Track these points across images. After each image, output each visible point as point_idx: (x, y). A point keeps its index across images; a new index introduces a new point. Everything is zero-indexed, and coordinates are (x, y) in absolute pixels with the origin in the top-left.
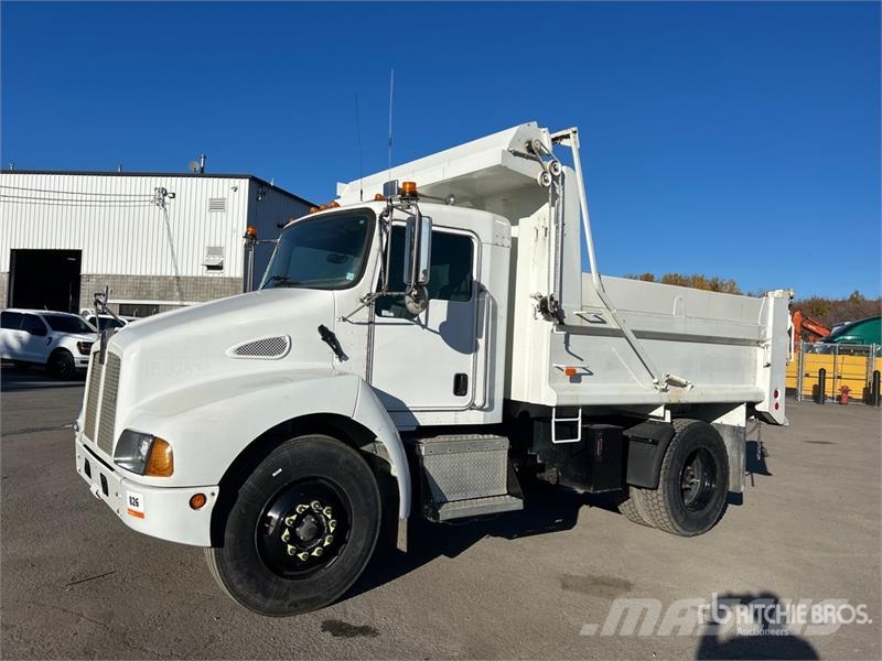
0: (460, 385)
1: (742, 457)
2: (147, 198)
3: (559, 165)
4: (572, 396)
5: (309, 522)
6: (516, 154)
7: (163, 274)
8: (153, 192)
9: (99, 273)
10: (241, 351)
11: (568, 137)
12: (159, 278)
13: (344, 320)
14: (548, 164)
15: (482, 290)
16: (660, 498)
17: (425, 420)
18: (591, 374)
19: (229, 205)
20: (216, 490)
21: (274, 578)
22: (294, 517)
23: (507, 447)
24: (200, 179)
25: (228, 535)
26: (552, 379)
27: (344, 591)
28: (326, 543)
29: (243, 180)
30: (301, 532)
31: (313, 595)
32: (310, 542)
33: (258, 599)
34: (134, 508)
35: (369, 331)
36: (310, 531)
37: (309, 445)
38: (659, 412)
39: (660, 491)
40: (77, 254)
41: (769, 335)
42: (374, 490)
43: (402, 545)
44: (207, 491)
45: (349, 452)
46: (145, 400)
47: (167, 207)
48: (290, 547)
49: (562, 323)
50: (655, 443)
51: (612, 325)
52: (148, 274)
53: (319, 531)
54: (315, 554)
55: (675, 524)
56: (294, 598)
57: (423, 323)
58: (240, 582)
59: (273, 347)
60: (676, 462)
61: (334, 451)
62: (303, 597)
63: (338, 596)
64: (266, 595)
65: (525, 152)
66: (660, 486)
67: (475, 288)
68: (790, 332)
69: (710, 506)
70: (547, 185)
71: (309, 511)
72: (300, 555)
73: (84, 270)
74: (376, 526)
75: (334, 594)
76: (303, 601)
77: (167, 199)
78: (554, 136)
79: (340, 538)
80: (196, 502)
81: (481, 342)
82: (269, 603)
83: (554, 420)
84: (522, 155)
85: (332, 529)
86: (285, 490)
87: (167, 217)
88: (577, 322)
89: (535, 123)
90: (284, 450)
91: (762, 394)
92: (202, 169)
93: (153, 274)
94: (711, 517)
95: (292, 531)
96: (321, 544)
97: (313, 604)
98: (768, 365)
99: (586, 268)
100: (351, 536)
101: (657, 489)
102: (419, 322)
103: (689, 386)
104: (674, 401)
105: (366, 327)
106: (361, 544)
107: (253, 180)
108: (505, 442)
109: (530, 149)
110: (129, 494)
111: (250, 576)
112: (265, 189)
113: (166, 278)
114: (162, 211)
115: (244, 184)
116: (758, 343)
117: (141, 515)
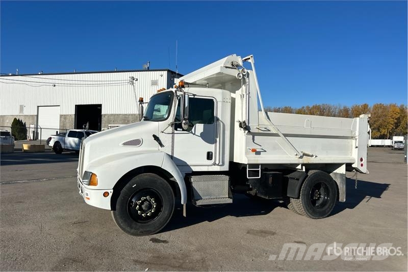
0: (209, 156)
1: (344, 187)
2: (127, 81)
3: (246, 70)
4: (255, 160)
5: (146, 203)
6: (227, 67)
7: (134, 113)
8: (129, 79)
9: (109, 113)
10: (125, 144)
11: (249, 58)
12: (132, 115)
13: (163, 132)
14: (241, 70)
15: (218, 119)
16: (301, 202)
17: (195, 169)
18: (265, 151)
19: (159, 83)
20: (112, 191)
21: (134, 222)
22: (140, 201)
23: (228, 179)
24: (147, 72)
25: (117, 207)
26: (247, 153)
27: (161, 229)
28: (153, 211)
29: (165, 72)
30: (143, 206)
31: (148, 229)
32: (147, 211)
33: (128, 229)
34: (87, 197)
35: (172, 136)
36: (146, 206)
37: (146, 177)
38: (299, 167)
39: (300, 200)
40: (100, 106)
41: (357, 134)
42: (171, 193)
43: (185, 215)
44: (109, 191)
45: (161, 179)
46: (92, 161)
47: (134, 84)
48: (139, 212)
49: (249, 132)
50: (298, 179)
51: (273, 131)
52: (128, 113)
53: (150, 207)
54: (148, 214)
55: (308, 213)
56: (141, 230)
57: (194, 133)
58: (122, 223)
59: (136, 142)
60: (308, 188)
61: (156, 179)
62: (145, 230)
63: (158, 231)
64: (131, 228)
65: (231, 66)
66: (300, 197)
67: (215, 119)
68: (369, 133)
69: (326, 207)
70: (240, 78)
71: (146, 200)
72: (143, 215)
73: (103, 113)
74: (173, 206)
75: (157, 230)
76: (145, 231)
77: (134, 81)
78: (243, 59)
79: (158, 210)
80: (106, 195)
81: (218, 139)
82: (133, 231)
83: (248, 169)
84: (230, 68)
85: (155, 206)
86: (137, 192)
87: (134, 89)
88: (257, 131)
89: (235, 55)
90: (137, 178)
91: (354, 160)
92: (148, 67)
93: (130, 113)
94: (327, 211)
95: (140, 206)
96: (151, 212)
97: (148, 233)
98: (357, 147)
99: (260, 110)
100: (163, 209)
101: (299, 198)
102: (192, 133)
103: (314, 156)
104: (305, 162)
105: (171, 135)
106: (167, 212)
107: (169, 71)
108: (227, 178)
109: (233, 65)
110: (86, 192)
111: (125, 221)
112: (174, 75)
113: (135, 115)
114: (133, 87)
115: (165, 73)
116: (352, 138)
117: (89, 199)
